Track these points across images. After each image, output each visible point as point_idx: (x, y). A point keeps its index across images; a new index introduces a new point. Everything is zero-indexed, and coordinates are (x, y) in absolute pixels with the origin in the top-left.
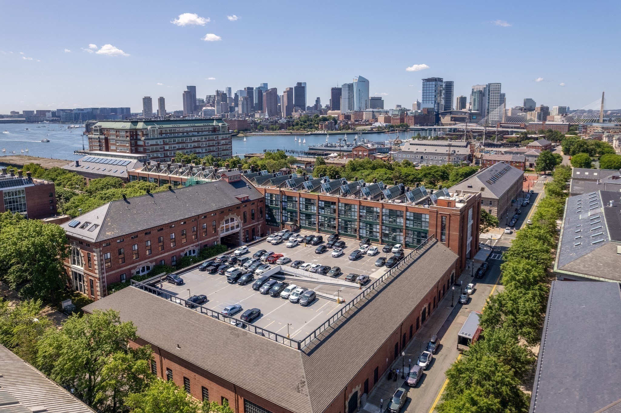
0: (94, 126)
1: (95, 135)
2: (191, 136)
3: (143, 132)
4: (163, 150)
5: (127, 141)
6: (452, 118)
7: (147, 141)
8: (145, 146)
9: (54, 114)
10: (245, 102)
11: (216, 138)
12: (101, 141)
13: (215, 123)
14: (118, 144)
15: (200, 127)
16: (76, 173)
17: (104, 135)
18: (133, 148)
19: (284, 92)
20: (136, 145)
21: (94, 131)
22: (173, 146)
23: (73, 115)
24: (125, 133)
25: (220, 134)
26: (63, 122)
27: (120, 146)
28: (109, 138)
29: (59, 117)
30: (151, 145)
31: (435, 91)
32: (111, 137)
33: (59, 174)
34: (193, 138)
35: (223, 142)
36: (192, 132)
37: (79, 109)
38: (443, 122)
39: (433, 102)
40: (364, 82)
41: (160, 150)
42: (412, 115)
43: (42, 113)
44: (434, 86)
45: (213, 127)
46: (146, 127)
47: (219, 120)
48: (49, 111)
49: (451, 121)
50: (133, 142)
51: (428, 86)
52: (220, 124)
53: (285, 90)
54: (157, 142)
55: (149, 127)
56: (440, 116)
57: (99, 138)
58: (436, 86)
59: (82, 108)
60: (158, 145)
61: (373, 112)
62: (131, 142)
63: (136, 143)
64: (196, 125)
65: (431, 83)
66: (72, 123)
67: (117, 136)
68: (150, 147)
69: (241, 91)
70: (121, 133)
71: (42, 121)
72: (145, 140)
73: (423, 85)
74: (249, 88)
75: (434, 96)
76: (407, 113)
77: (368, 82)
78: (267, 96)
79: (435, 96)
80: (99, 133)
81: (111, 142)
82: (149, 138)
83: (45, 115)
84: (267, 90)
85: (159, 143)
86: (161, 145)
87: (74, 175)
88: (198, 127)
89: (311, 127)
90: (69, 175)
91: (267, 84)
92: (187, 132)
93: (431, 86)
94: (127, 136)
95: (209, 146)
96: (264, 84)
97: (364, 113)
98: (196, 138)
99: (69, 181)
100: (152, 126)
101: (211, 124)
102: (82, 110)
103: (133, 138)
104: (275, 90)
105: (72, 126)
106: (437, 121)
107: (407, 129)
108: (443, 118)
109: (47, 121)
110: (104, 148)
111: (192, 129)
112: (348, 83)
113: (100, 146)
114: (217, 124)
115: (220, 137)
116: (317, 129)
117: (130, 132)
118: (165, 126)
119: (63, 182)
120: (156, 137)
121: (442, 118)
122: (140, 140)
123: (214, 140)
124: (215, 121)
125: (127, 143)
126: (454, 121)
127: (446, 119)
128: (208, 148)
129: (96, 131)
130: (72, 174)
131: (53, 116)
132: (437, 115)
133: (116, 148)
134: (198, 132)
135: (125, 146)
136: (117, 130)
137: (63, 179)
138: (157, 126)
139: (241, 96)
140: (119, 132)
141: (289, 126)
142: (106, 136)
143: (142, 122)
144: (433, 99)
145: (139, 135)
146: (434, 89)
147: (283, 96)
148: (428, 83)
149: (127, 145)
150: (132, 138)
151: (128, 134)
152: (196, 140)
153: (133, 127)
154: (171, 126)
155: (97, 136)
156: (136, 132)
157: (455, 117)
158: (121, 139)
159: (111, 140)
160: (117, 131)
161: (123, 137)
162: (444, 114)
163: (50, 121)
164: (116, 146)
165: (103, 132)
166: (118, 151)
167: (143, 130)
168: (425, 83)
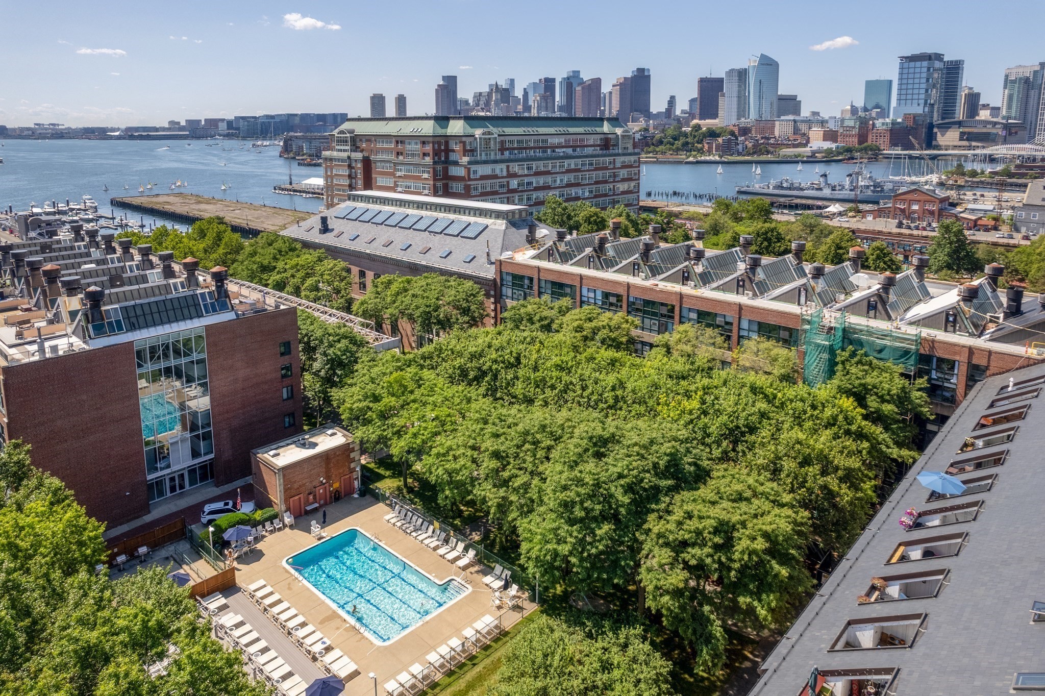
0: (337, 130)
1: (341, 150)
2: (562, 158)
3: (464, 143)
4: (505, 190)
5: (424, 166)
6: (962, 134)
7: (473, 168)
8: (470, 179)
9: (230, 124)
10: (544, 104)
11: (610, 163)
12: (354, 165)
13: (606, 127)
14: (398, 174)
15: (579, 137)
16: (323, 250)
17: (362, 151)
18: (439, 184)
19: (614, 86)
20: (447, 177)
21: (338, 141)
22: (526, 180)
23: (259, 128)
24: (419, 146)
25: (618, 155)
26: (244, 138)
27: (405, 177)
28: (372, 157)
29: (238, 129)
30: (483, 178)
31: (928, 80)
32: (380, 157)
33: (280, 251)
34: (566, 162)
35: (623, 173)
36: (563, 147)
37: (268, 117)
38: (941, 143)
39: (923, 101)
40: (769, 66)
41: (501, 190)
42: (884, 127)
43: (213, 123)
44: (925, 70)
45: (602, 136)
46: (470, 131)
47: (614, 121)
48: (223, 120)
49: (961, 139)
50: (439, 168)
51: (911, 71)
52: (619, 131)
53: (615, 82)
54: (493, 170)
55: (478, 132)
56: (935, 130)
57: (349, 157)
58: (929, 69)
59: (273, 114)
60: (495, 177)
61: (795, 121)
62: (434, 169)
63: (446, 170)
64: (572, 130)
65: (918, 64)
66: (257, 138)
67: (398, 154)
68: (480, 182)
69: (534, 83)
70: (408, 147)
71: (212, 136)
72: (470, 163)
73: (902, 68)
74: (547, 80)
75: (923, 91)
76: (874, 124)
77: (777, 65)
78: (583, 93)
79: (927, 91)
80: (348, 148)
81: (378, 168)
82: (479, 158)
83: (217, 127)
84: (581, 83)
85: (498, 172)
86: (503, 177)
87: (320, 260)
88: (574, 137)
89: (687, 147)
90: (307, 257)
91: (579, 72)
92: (553, 148)
93: (918, 70)
94: (424, 155)
95: (597, 183)
96: (574, 72)
97: (777, 123)
98: (572, 164)
99: (308, 275)
100: (486, 130)
101: (598, 130)
102: (272, 117)
103: (440, 158)
104: (597, 82)
105: (259, 143)
106: (930, 141)
107: (877, 155)
108: (943, 135)
109: (220, 135)
110: (360, 183)
111: (562, 140)
112: (737, 67)
113: (350, 176)
114: (612, 130)
115: (620, 160)
116: (701, 151)
117: (433, 143)
118: (508, 130)
119: (293, 276)
120: (493, 157)
121: (939, 134)
122: (456, 163)
123: (606, 168)
124: (605, 122)
125: (423, 172)
126: (968, 140)
127: (949, 138)
128: (594, 186)
129: (343, 141)
130: (316, 254)
131: (228, 129)
132: (931, 126)
133: (395, 182)
134: (574, 148)
135: (419, 178)
136: (399, 139)
137: (292, 268)
138: (495, 131)
139: (535, 92)
140: (401, 142)
141: (648, 145)
142: (366, 154)
143: (459, 118)
144: (923, 96)
145: (453, 151)
146: (924, 75)
147: (611, 93)
148: (912, 64)
149: (426, 176)
150: (436, 158)
151: (429, 148)
152: (573, 167)
153: (441, 131)
154: (519, 130)
155: (345, 155)
156: (447, 143)
157: (969, 133)
158: (409, 160)
159: (379, 164)
160: (397, 142)
161: (413, 155)
162: (945, 127)
163: (224, 136)
164: (395, 177)
165: (358, 144)
166: (399, 189)
167: (464, 139)
168: (906, 65)
